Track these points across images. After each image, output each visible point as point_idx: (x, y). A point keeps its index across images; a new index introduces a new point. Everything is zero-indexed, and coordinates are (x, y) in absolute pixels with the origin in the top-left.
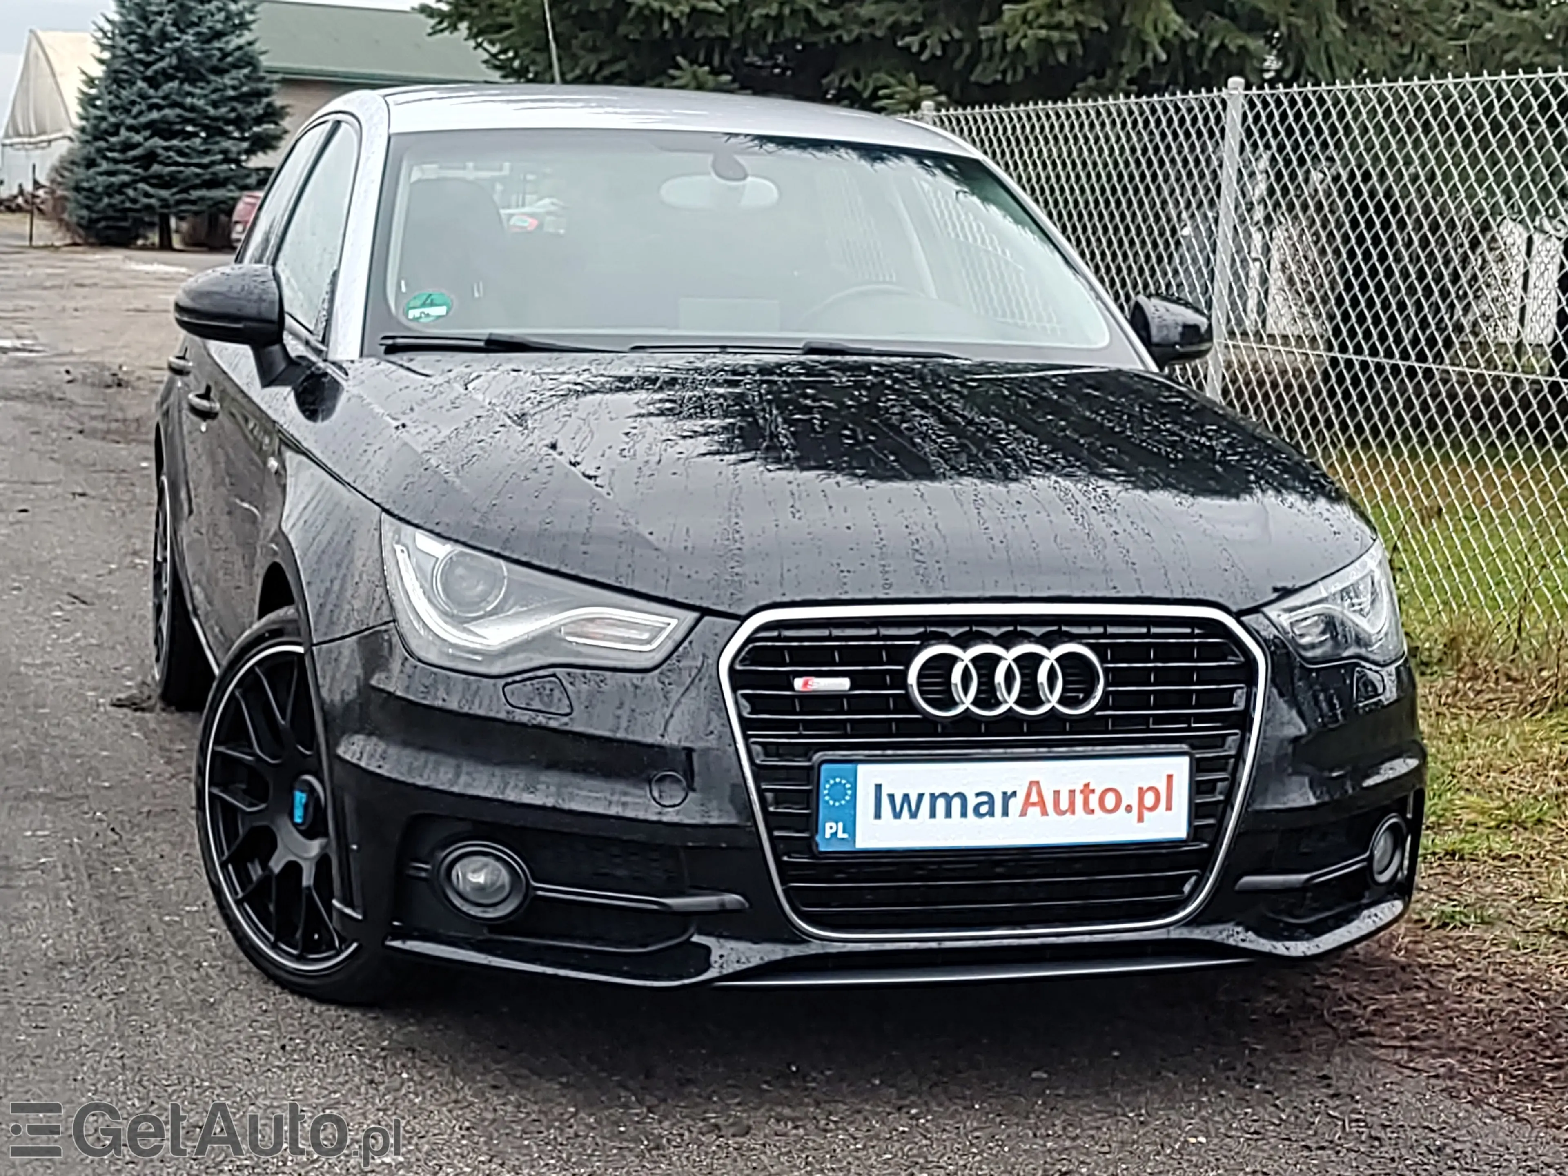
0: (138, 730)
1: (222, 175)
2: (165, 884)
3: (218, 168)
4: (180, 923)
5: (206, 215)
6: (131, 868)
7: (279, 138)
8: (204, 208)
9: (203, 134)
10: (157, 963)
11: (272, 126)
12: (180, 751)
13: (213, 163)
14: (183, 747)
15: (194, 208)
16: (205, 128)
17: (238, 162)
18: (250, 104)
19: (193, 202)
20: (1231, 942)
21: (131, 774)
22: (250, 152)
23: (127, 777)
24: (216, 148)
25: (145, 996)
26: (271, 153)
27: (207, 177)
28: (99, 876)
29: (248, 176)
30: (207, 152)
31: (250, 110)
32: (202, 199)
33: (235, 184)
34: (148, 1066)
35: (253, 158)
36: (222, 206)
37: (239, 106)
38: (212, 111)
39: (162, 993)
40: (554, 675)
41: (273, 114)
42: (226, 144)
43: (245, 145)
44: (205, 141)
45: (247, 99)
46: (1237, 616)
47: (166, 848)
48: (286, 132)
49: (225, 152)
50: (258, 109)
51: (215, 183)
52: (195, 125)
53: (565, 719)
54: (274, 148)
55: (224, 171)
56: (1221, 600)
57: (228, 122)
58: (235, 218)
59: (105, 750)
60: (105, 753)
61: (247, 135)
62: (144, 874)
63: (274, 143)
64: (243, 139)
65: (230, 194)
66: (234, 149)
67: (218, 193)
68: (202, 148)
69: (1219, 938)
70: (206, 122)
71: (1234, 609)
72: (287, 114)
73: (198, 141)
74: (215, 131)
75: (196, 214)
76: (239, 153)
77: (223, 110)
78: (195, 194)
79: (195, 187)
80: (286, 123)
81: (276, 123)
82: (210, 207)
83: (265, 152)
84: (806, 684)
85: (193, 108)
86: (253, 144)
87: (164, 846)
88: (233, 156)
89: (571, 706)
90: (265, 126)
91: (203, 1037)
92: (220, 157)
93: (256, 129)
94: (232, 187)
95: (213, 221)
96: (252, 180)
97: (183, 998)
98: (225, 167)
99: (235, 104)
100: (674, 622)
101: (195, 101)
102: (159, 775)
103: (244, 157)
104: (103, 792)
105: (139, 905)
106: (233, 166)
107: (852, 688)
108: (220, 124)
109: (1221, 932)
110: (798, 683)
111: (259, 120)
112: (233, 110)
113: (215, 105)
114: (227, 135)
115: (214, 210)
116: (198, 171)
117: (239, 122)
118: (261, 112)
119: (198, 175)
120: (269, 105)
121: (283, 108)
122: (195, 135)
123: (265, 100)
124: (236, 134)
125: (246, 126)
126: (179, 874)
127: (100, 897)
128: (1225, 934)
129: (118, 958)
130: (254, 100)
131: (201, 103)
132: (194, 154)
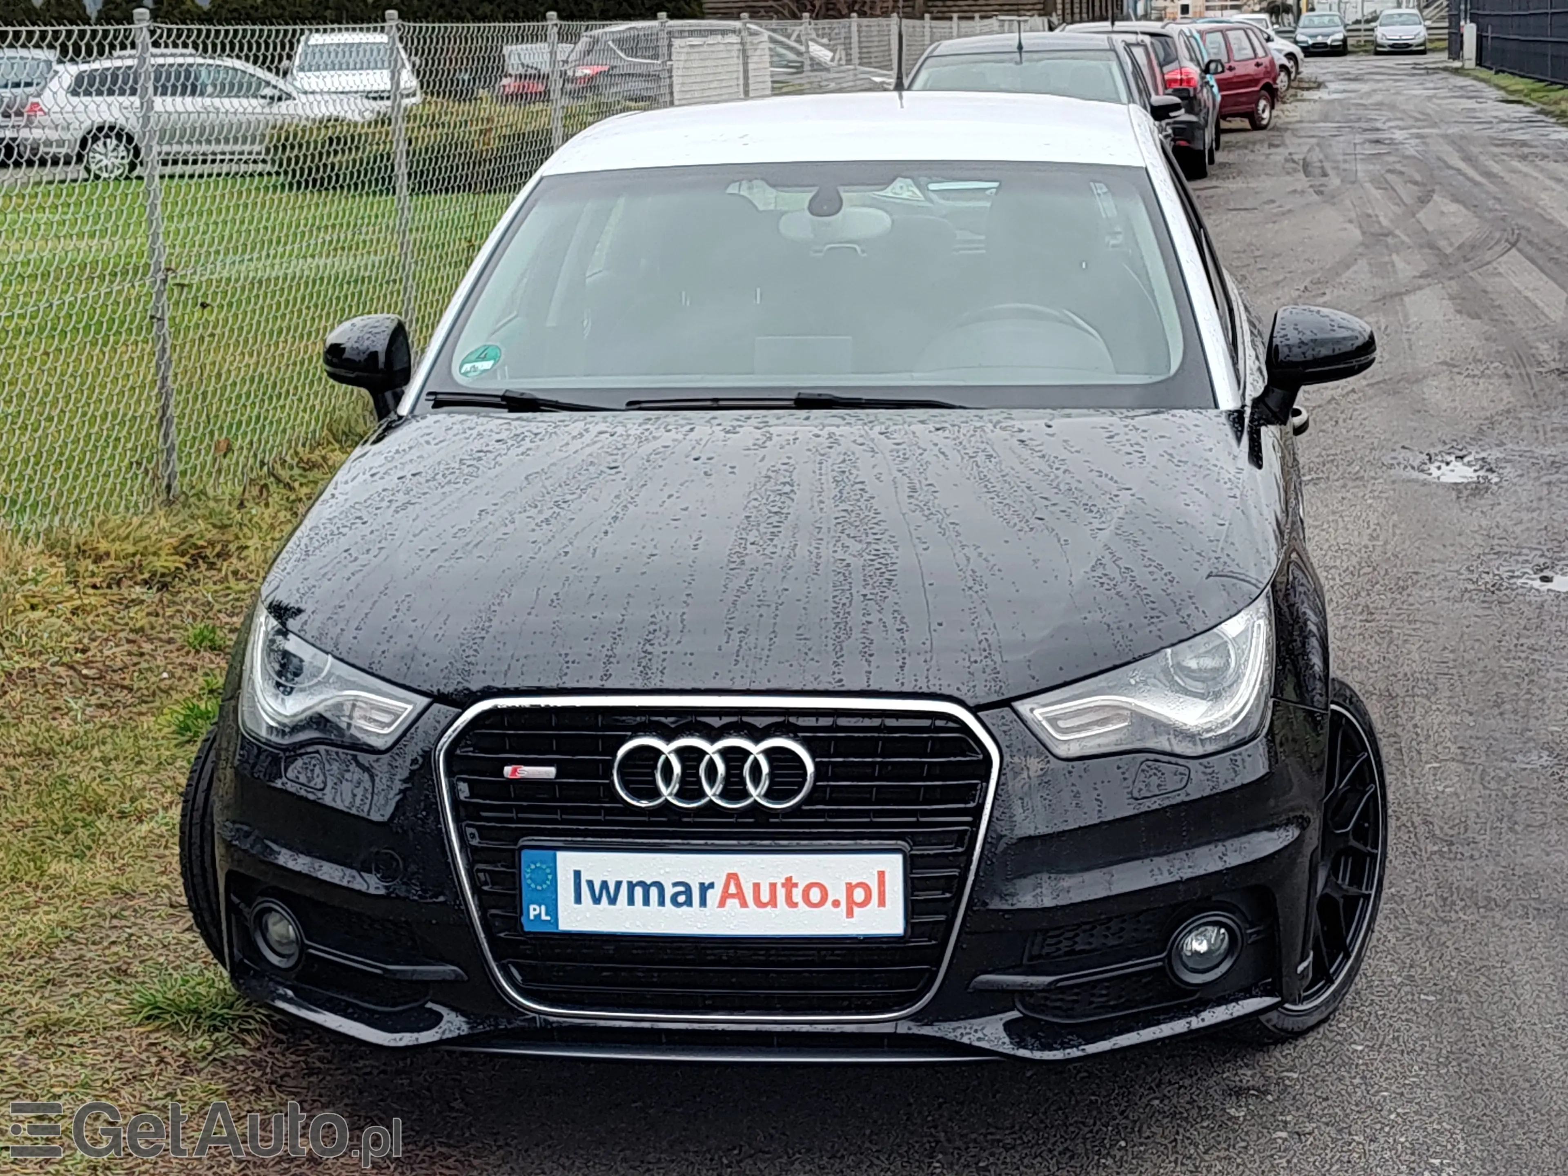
20: (965, 1040)
40: (317, 752)
46: (974, 710)
53: (320, 794)
56: (956, 694)
69: (951, 1036)
71: (971, 703)
84: (515, 771)
89: (325, 783)
100: (410, 707)
107: (558, 775)
109: (954, 1030)
110: (508, 770)
128: (959, 1031)
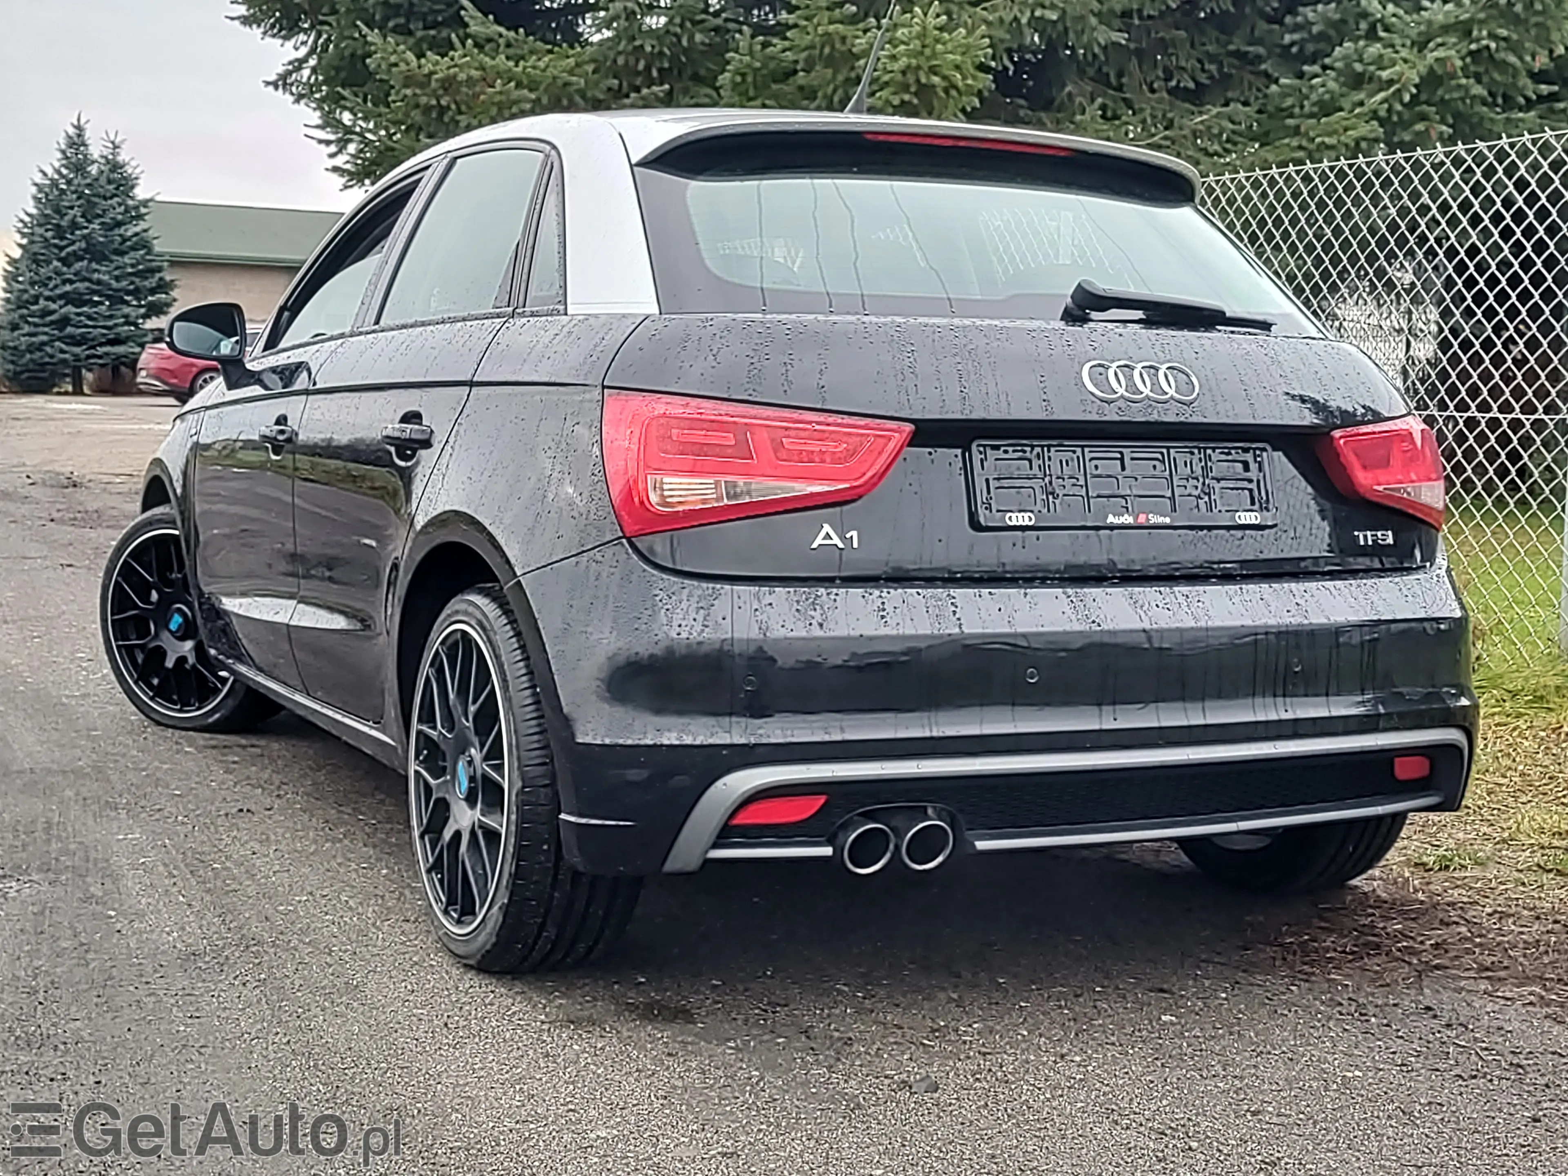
0: (190, 746)
1: (124, 335)
2: (267, 877)
3: (120, 329)
4: (295, 911)
5: (110, 366)
6: (228, 864)
7: (169, 305)
8: (109, 361)
9: (107, 303)
10: (287, 950)
11: (164, 296)
12: (234, 762)
13: (116, 325)
14: (236, 759)
15: (101, 361)
16: (108, 297)
17: (136, 325)
18: (147, 278)
19: (100, 357)
21: (197, 783)
22: (146, 316)
23: (194, 785)
24: (118, 313)
25: (288, 981)
26: (162, 317)
27: (112, 336)
28: (201, 872)
29: (145, 335)
30: (111, 317)
31: (146, 283)
32: (107, 354)
33: (134, 341)
34: (317, 1050)
35: (148, 321)
36: (124, 359)
37: (137, 280)
38: (114, 284)
39: (304, 978)
41: (164, 287)
42: (127, 310)
43: (142, 311)
44: (110, 308)
45: (143, 274)
47: (257, 847)
48: (175, 300)
49: (126, 316)
50: (152, 282)
51: (116, 341)
52: (100, 296)
54: (166, 313)
55: (125, 331)
57: (129, 293)
58: (139, 366)
59: (166, 763)
60: (165, 766)
61: (143, 303)
62: (242, 869)
63: (165, 309)
64: (141, 306)
65: (131, 350)
66: (134, 314)
67: (120, 349)
68: (107, 314)
70: (110, 292)
72: (176, 286)
73: (104, 308)
74: (117, 300)
75: (102, 366)
76: (137, 318)
77: (124, 283)
78: (101, 350)
79: (101, 345)
80: (174, 293)
81: (167, 293)
82: (114, 360)
83: (158, 317)
85: (99, 282)
86: (148, 310)
87: (252, 844)
88: (131, 319)
90: (158, 296)
91: (361, 1018)
92: (122, 320)
93: (150, 298)
94: (132, 344)
95: (115, 370)
96: (150, 337)
97: (326, 982)
98: (126, 328)
99: (134, 279)
101: (101, 276)
102: (223, 783)
103: (141, 321)
104: (176, 799)
105: (250, 897)
106: (132, 328)
108: (121, 294)
111: (153, 291)
112: (132, 283)
113: (117, 279)
114: (127, 303)
115: (116, 362)
116: (104, 331)
117: (136, 293)
118: (154, 285)
119: (104, 335)
120: (161, 279)
121: (172, 281)
122: (101, 303)
123: (158, 275)
124: (135, 303)
125: (142, 296)
126: (277, 868)
127: (208, 891)
129: (247, 947)
130: (148, 275)
131: (106, 278)
132: (101, 319)
